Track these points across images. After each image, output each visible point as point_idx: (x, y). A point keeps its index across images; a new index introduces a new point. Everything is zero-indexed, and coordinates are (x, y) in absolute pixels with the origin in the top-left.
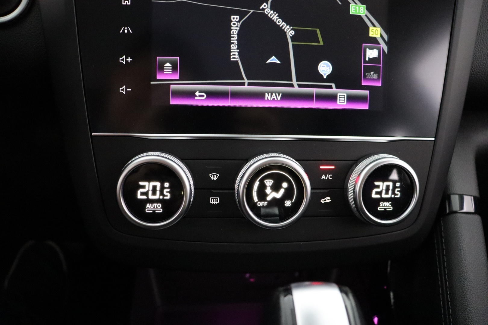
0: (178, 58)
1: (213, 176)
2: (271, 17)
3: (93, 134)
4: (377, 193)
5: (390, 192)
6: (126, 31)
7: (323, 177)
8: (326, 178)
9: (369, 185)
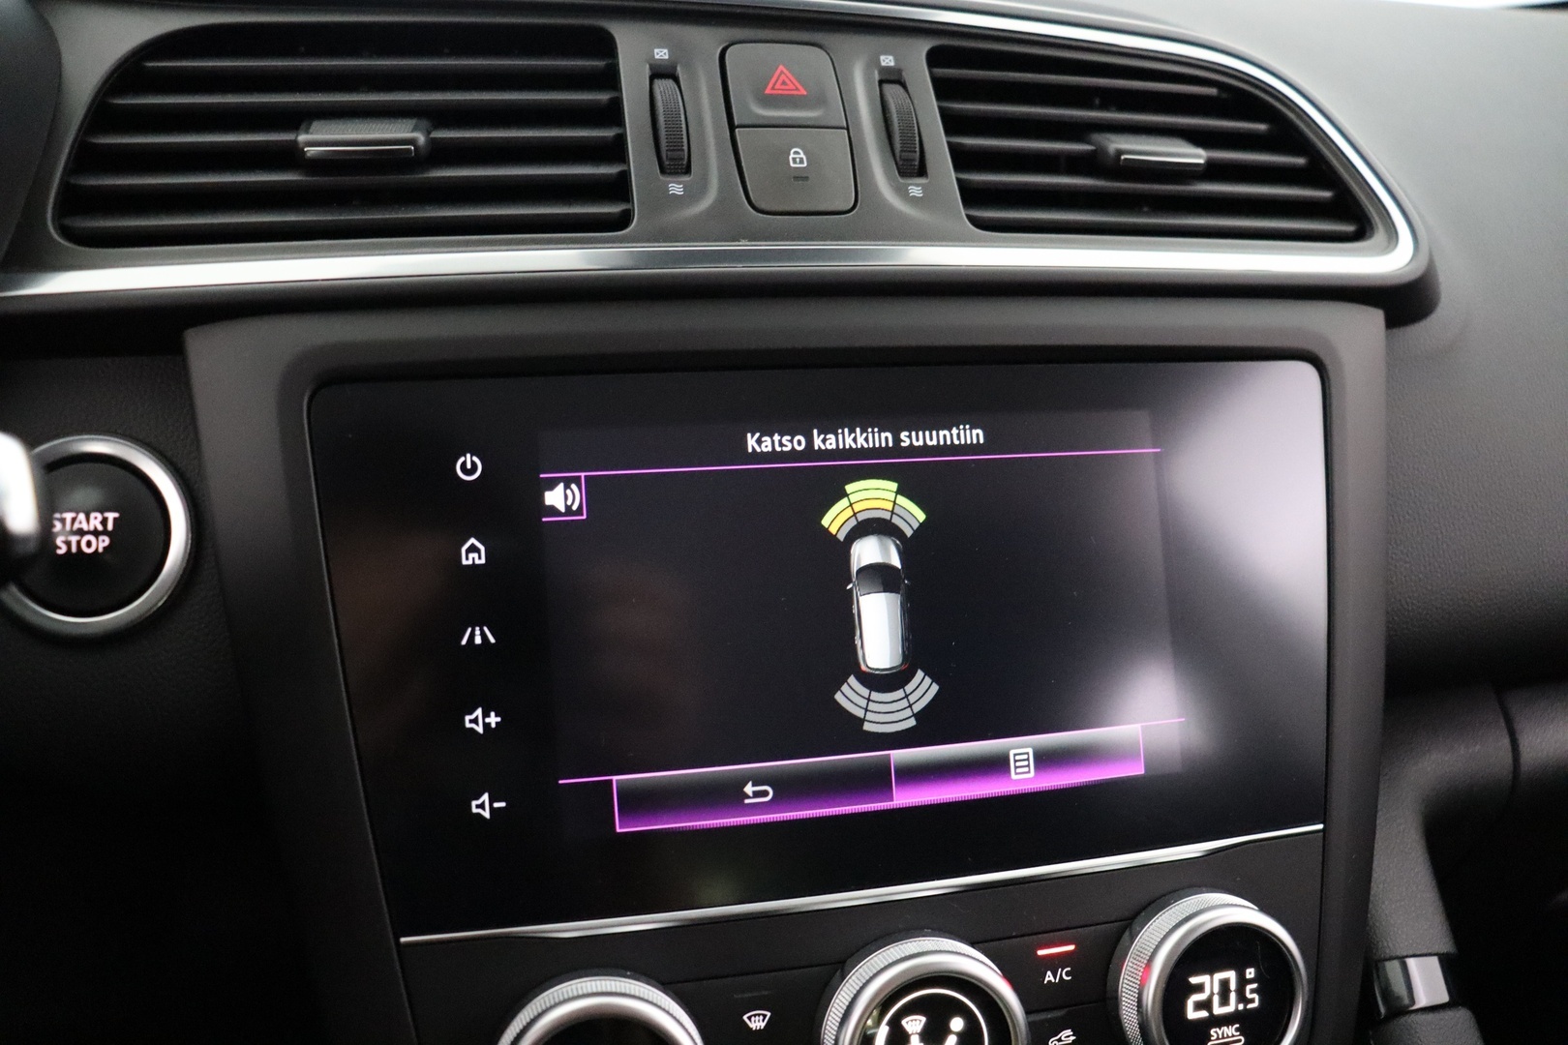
1: (753, 1019)
3: (403, 940)
4: (1199, 1006)
5: (1233, 996)
6: (478, 640)
7: (1049, 977)
8: (1055, 979)
9: (1176, 987)
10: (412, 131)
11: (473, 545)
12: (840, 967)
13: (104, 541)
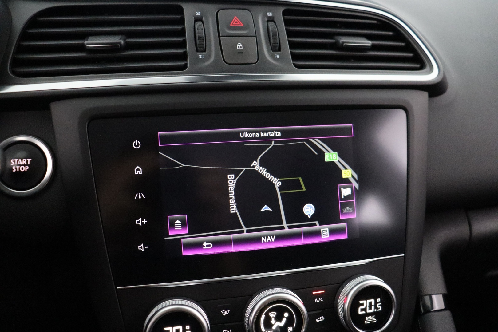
0: (186, 215)
1: (224, 312)
2: (261, 173)
3: (118, 288)
4: (362, 310)
5: (373, 307)
6: (140, 197)
7: (316, 300)
8: (318, 301)
9: (355, 304)
10: (120, 40)
11: (138, 168)
12: (251, 297)
13: (27, 168)
